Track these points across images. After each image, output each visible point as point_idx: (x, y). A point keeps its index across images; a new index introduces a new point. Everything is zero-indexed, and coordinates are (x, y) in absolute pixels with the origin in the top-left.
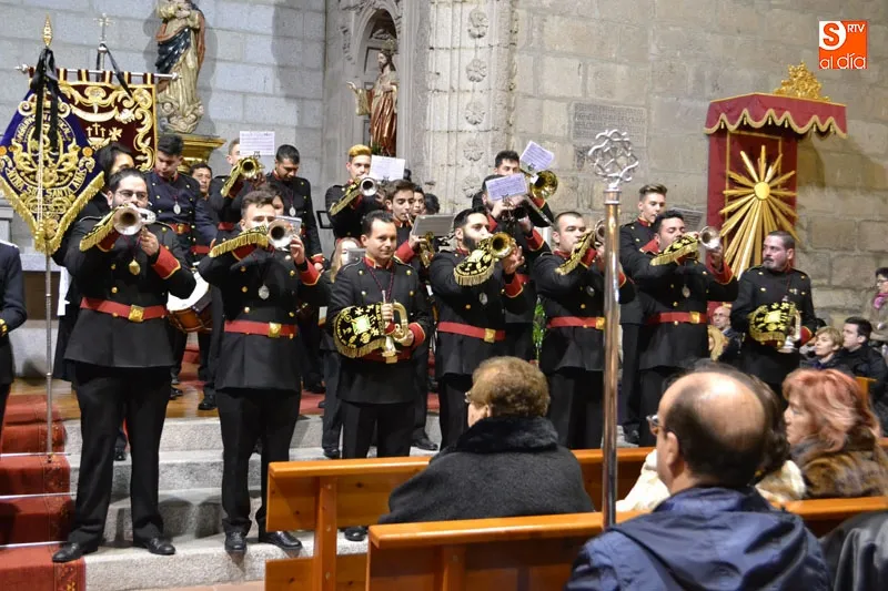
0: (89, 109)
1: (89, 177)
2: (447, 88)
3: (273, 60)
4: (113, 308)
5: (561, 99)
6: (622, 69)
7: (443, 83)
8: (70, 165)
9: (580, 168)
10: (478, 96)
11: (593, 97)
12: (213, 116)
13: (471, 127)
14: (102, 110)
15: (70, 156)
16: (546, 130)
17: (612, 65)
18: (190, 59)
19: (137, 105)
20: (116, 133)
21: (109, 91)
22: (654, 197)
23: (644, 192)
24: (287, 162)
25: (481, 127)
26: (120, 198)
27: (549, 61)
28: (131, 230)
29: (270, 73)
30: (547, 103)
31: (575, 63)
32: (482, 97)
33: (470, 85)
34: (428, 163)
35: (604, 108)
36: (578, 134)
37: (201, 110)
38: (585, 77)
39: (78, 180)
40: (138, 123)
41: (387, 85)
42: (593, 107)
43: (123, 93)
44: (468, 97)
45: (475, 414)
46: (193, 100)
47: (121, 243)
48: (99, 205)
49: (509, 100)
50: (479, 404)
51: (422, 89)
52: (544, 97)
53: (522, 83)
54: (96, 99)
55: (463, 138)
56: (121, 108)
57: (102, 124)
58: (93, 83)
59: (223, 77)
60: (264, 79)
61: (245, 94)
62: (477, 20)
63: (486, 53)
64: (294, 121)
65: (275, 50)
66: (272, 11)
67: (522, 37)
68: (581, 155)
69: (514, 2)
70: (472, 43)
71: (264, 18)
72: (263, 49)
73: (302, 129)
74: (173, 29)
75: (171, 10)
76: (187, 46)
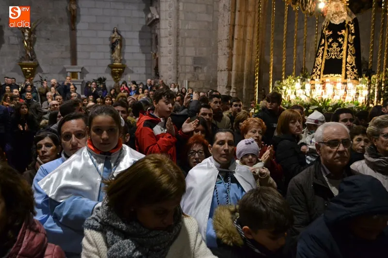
2: (164, 55)
5: (191, 56)
6: (205, 49)
9: (195, 71)
10: (171, 57)
11: (198, 55)
12: (125, 58)
13: (169, 64)
16: (187, 63)
17: (202, 48)
18: (119, 47)
25: (171, 64)
27: (187, 49)
29: (138, 48)
30: (187, 58)
31: (193, 48)
35: (200, 58)
36: (194, 64)
37: (122, 58)
38: (196, 51)
42: (198, 57)
44: (169, 58)
46: (120, 56)
49: (177, 58)
52: (186, 56)
53: (181, 54)
55: (168, 66)
59: (127, 49)
60: (137, 49)
61: (133, 53)
62: (170, 41)
63: (171, 47)
64: (144, 59)
65: (139, 42)
66: (138, 33)
67: (180, 43)
68: (195, 68)
69: (178, 36)
70: (169, 46)
71: (136, 35)
72: (137, 42)
73: (146, 60)
74: (114, 40)
75: (114, 36)
76: (118, 44)
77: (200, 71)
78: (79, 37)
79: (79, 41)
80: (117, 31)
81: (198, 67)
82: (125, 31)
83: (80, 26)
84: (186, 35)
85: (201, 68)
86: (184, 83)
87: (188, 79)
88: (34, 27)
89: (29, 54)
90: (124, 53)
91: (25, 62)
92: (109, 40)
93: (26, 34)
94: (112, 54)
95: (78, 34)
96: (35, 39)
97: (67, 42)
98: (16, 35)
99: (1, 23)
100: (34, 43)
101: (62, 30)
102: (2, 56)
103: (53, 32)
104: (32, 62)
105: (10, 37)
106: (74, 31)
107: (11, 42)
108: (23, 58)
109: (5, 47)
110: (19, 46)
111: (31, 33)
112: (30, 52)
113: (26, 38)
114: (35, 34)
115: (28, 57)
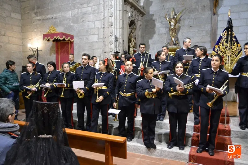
78: (220, 21)
83: (221, 10)
88: (179, 17)
89: (174, 40)
93: (172, 23)
96: (179, 27)
97: (208, 27)
98: (165, 26)
99: (154, 18)
100: (179, 31)
101: (203, 16)
102: (153, 44)
103: (196, 19)
104: (176, 46)
105: (160, 28)
106: (216, 16)
107: (161, 32)
108: (169, 43)
109: (156, 37)
110: (166, 34)
111: (176, 22)
112: (175, 38)
113: (172, 27)
114: (180, 23)
115: (172, 43)
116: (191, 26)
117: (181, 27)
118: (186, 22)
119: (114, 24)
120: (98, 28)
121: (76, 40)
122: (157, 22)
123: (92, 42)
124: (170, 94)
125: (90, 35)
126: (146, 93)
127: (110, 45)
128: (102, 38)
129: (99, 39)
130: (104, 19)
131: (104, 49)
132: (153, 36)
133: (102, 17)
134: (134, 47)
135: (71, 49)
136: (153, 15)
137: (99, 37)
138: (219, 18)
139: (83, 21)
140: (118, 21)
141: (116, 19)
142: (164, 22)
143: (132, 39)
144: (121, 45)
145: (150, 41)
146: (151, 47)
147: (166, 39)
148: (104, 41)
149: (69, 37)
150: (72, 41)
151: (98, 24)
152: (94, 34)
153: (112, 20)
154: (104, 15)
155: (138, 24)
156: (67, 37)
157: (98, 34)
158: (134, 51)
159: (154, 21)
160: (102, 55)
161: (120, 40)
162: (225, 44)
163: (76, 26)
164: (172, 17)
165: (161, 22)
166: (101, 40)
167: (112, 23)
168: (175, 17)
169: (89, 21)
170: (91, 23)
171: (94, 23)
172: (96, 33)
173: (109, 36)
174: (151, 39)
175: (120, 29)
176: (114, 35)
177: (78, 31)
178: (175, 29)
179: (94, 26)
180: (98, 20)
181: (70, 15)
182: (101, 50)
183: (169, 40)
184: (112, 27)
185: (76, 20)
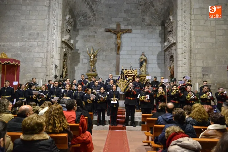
0: (129, 74)
1: (127, 83)
2: (181, 66)
3: (157, 63)
4: (129, 98)
5: (199, 67)
6: (210, 61)
7: (180, 66)
8: (125, 82)
9: (204, 77)
11: (205, 66)
12: (148, 71)
13: (184, 72)
14: (131, 74)
15: (125, 81)
16: (197, 72)
17: (208, 61)
18: (145, 64)
19: (135, 73)
20: (132, 77)
21: (131, 71)
22: (205, 83)
23: (204, 82)
24: (155, 79)
25: (186, 72)
26: (130, 86)
27: (197, 61)
28: (131, 89)
29: (156, 65)
31: (202, 61)
32: (186, 67)
33: (184, 65)
34: (178, 77)
35: (207, 67)
36: (203, 72)
37: (146, 71)
38: (204, 63)
39: (126, 84)
40: (135, 75)
41: (173, 66)
42: (205, 67)
43: (133, 72)
44: (184, 67)
45: (159, 108)
46: (145, 69)
47: (130, 91)
48: (127, 87)
49: (190, 67)
50: (160, 107)
51: (177, 67)
52: (197, 67)
53: (193, 65)
54: (130, 73)
55: (183, 73)
56: (133, 74)
57: (131, 75)
58: (130, 70)
59: (149, 66)
60: (156, 66)
61: (153, 68)
62: (185, 56)
63: (186, 61)
64: (160, 71)
65: (157, 61)
66: (156, 56)
67: (192, 58)
68: (204, 75)
69: (191, 53)
70: (184, 59)
71: (155, 57)
72: (155, 61)
73: (161, 72)
74: (142, 60)
75: (142, 57)
76: (144, 62)
77: (207, 77)
78: (121, 59)
79: (121, 61)
80: (144, 55)
81: (205, 74)
82: (149, 55)
83: (122, 52)
84: (196, 52)
85: (208, 75)
86: (196, 85)
87: (199, 83)
88: (96, 53)
89: (93, 68)
90: (147, 68)
91: (90, 73)
92: (139, 60)
93: (92, 57)
94: (141, 68)
95: (121, 57)
96: (96, 60)
97: (114, 62)
98: (86, 58)
99: (79, 52)
100: (96, 62)
101: (111, 55)
102: (78, 70)
103: (107, 56)
104: (94, 73)
105: (83, 59)
106: (118, 55)
107: (84, 62)
108: (89, 70)
109: (80, 65)
110: (88, 64)
111: (94, 57)
112: (93, 67)
113: (92, 60)
114: (97, 58)
115: (92, 70)
116: (104, 60)
117: (98, 60)
118: (100, 57)
119: (54, 56)
120: (42, 57)
121: (22, 65)
122: (81, 54)
123: (36, 67)
124: (98, 102)
125: (35, 62)
126: (88, 101)
127: (51, 71)
128: (45, 65)
129: (42, 65)
130: (47, 52)
131: (46, 73)
132: (78, 64)
133: (45, 51)
134: (66, 72)
135: (17, 71)
136: (78, 50)
137: (42, 64)
138: (120, 57)
139: (29, 51)
140: (57, 54)
141: (56, 53)
142: (86, 55)
143: (65, 66)
144: (59, 71)
145: (76, 67)
146: (76, 72)
147: (87, 67)
148: (46, 68)
149: (17, 62)
150: (19, 65)
151: (42, 55)
152: (39, 62)
153: (54, 53)
154: (47, 50)
155: (69, 55)
156: (16, 62)
157: (42, 62)
158: (66, 74)
159: (79, 53)
160: (44, 77)
161: (58, 68)
162: (121, 80)
163: (23, 54)
164: (91, 53)
165: (84, 55)
166: (44, 67)
167: (53, 55)
168: (94, 53)
169: (34, 52)
170: (36, 53)
171: (39, 54)
172: (40, 61)
173: (51, 64)
174: (77, 66)
175: (59, 60)
176: (54, 64)
177: (25, 58)
178: (94, 61)
179: (38, 56)
180: (42, 52)
181: (18, 45)
182: (44, 73)
183: (89, 68)
184: (53, 58)
185: (23, 49)
